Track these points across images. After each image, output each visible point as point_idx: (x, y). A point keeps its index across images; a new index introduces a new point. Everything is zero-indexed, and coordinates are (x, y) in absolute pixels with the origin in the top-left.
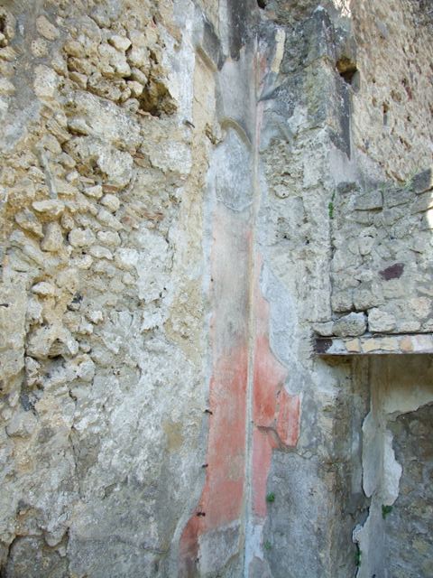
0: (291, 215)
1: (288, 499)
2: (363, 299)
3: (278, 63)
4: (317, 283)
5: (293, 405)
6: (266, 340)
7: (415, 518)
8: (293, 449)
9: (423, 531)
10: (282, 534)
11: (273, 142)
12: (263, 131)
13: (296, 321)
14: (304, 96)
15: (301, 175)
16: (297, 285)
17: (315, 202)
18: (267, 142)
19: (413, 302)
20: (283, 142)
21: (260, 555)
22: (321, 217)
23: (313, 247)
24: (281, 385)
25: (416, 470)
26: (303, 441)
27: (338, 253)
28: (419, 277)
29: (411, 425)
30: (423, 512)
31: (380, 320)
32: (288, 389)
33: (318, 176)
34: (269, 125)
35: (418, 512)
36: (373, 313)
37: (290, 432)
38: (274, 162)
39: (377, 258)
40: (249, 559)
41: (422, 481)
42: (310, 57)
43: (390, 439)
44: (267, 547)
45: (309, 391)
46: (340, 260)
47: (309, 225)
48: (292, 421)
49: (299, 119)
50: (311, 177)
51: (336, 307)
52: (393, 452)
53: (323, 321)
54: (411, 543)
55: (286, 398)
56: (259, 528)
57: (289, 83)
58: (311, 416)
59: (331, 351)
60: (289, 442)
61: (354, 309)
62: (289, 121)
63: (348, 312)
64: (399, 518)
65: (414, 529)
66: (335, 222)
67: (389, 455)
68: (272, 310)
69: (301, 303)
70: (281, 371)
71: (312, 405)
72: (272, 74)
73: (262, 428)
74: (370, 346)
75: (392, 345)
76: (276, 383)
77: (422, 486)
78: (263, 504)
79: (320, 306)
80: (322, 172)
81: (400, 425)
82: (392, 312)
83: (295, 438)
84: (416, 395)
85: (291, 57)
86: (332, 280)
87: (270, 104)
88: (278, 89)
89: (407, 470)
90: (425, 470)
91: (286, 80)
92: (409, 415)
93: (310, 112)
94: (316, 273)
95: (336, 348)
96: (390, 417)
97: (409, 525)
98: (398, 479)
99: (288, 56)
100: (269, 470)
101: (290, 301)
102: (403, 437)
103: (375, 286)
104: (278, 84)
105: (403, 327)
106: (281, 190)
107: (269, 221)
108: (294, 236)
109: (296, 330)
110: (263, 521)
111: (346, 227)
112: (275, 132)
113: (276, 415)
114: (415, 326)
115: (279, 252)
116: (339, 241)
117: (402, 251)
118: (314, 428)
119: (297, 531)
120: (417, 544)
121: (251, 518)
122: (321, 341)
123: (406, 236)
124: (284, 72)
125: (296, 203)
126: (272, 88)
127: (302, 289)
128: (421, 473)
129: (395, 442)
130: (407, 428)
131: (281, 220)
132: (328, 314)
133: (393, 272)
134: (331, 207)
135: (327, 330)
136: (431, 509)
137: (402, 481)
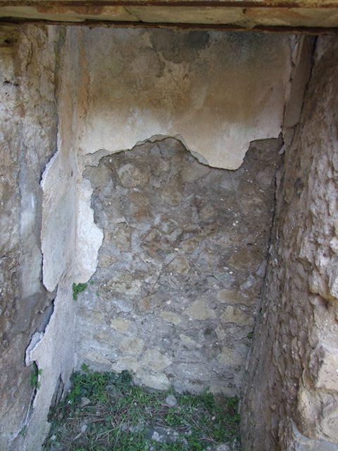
7: (116, 295)
9: (125, 309)
25: (123, 235)
29: (120, 172)
30: (128, 288)
35: (120, 289)
41: (130, 249)
43: (87, 193)
52: (91, 212)
54: (109, 323)
64: (95, 297)
65: (114, 307)
67: (85, 215)
77: (130, 256)
81: (105, 171)
84: (133, 124)
89: (110, 236)
90: (135, 235)
92: (120, 157)
96: (90, 160)
97: (108, 303)
98: (97, 250)
102: (107, 190)
120: (115, 324)
128: (129, 240)
129: (95, 197)
130: (114, 176)
136: (138, 283)
137: (101, 250)
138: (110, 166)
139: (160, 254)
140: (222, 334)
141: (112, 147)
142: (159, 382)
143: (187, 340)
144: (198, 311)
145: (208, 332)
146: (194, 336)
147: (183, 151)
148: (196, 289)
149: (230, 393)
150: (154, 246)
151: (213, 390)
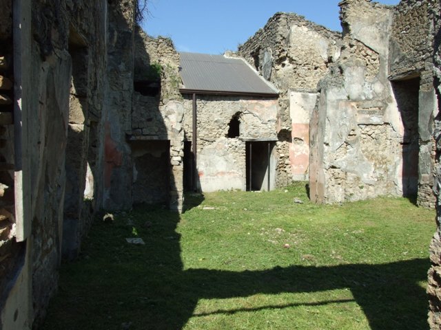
0: (118, 97)
1: (118, 180)
2: (141, 125)
3: (114, 43)
4: (127, 120)
5: (120, 154)
6: (110, 135)
8: (120, 167)
10: (116, 190)
11: (111, 70)
13: (120, 130)
14: (123, 59)
15: (122, 86)
16: (120, 120)
17: (127, 95)
18: (109, 70)
19: (154, 128)
20: (116, 72)
21: (108, 198)
22: (129, 100)
23: (125, 109)
24: (115, 149)
26: (123, 164)
27: (134, 113)
28: (156, 122)
31: (146, 131)
32: (118, 150)
33: (128, 87)
36: (144, 130)
37: (119, 162)
38: (111, 78)
39: (146, 116)
40: (104, 200)
42: (126, 47)
44: (111, 195)
45: (125, 150)
46: (134, 115)
47: (124, 102)
48: (119, 159)
49: (122, 67)
50: (126, 87)
51: (133, 127)
53: (129, 131)
55: (117, 152)
56: (108, 191)
58: (126, 157)
59: (131, 139)
60: (118, 165)
61: (138, 128)
62: (119, 66)
63: (136, 129)
66: (133, 103)
68: (112, 126)
69: (122, 125)
70: (115, 145)
71: (126, 154)
72: (112, 46)
73: (108, 162)
74: (143, 138)
75: (148, 138)
76: (113, 148)
78: (109, 183)
79: (128, 126)
82: (149, 130)
83: (121, 163)
86: (132, 120)
87: (111, 57)
88: (114, 52)
91: (117, 50)
93: (125, 65)
94: (127, 117)
95: (133, 138)
99: (118, 42)
100: (111, 173)
101: (118, 124)
103: (145, 123)
104: (114, 50)
105: (152, 133)
106: (114, 88)
107: (109, 97)
108: (119, 104)
109: (120, 133)
110: (109, 188)
111: (137, 105)
112: (113, 68)
113: (114, 157)
114: (155, 133)
115: (113, 108)
116: (134, 109)
117: (152, 115)
118: (127, 160)
119: (121, 188)
121: (105, 189)
122: (128, 136)
123: (154, 111)
124: (116, 47)
125: (120, 94)
126: (111, 51)
127: (122, 121)
131: (114, 98)
132: (130, 129)
133: (150, 120)
134: (132, 98)
135: (130, 133)
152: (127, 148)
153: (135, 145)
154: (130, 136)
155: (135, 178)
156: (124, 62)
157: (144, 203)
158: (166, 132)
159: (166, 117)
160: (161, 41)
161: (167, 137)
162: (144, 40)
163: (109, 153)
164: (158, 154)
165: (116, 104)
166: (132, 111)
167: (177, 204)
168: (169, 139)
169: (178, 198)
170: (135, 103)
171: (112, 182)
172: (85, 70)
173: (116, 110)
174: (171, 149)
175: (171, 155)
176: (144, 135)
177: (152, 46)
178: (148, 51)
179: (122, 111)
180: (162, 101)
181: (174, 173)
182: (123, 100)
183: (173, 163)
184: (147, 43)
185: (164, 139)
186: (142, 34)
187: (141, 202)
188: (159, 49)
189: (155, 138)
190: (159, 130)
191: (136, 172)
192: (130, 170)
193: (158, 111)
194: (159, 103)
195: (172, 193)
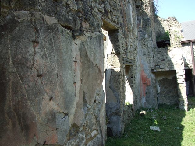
0: (146, 51)
1: (149, 93)
2: (159, 64)
3: (141, 26)
4: (151, 62)
5: (149, 79)
6: (143, 70)
7: (162, 94)
8: (150, 86)
10: (149, 98)
11: (141, 39)
12: (140, 37)
13: (148, 67)
14: (147, 32)
15: (147, 45)
16: (148, 62)
17: (150, 50)
19: (166, 64)
20: (143, 39)
22: (151, 52)
23: (150, 56)
25: (162, 87)
26: (151, 84)
27: (154, 58)
28: (167, 61)
31: (162, 66)
32: (148, 77)
33: (150, 45)
34: (140, 36)
35: (163, 93)
36: (161, 66)
37: (149, 83)
38: (142, 42)
39: (161, 58)
40: (143, 103)
42: (148, 26)
44: (146, 100)
45: (151, 77)
46: (155, 59)
48: (149, 82)
49: (146, 36)
50: (149, 46)
51: (155, 65)
52: (159, 86)
53: (153, 67)
55: (148, 79)
56: (145, 98)
57: (144, 29)
58: (152, 81)
59: (154, 71)
60: (149, 85)
61: (158, 65)
63: (157, 66)
64: (160, 95)
66: (154, 53)
68: (144, 66)
69: (149, 65)
70: (146, 75)
71: (152, 79)
72: (141, 27)
73: (144, 84)
74: (160, 70)
75: (163, 70)
76: (145, 77)
77: (163, 89)
78: (145, 94)
79: (152, 65)
80: (151, 45)
82: (163, 65)
83: (150, 84)
84: (162, 77)
85: (144, 25)
86: (154, 61)
87: (141, 33)
88: (142, 30)
91: (143, 29)
92: (161, 80)
93: (148, 35)
94: (151, 60)
95: (155, 71)
96: (158, 81)
99: (143, 25)
100: (146, 89)
101: (147, 64)
102: (160, 83)
103: (161, 62)
105: (165, 67)
106: (143, 47)
107: (142, 52)
108: (147, 55)
109: (148, 69)
110: (145, 97)
111: (156, 54)
112: (142, 37)
113: (146, 81)
114: (167, 67)
115: (144, 57)
116: (155, 56)
117: (164, 57)
118: (153, 82)
119: (151, 96)
120: (163, 97)
121: (143, 97)
122: (152, 70)
123: (165, 55)
124: (143, 27)
125: (147, 49)
126: (140, 30)
127: (149, 63)
131: (144, 52)
132: (153, 66)
133: (163, 60)
134: (153, 50)
135: (153, 68)
136: (164, 92)
137: (160, 89)
138: (160, 81)
139: (166, 89)
140: (174, 96)
141: (160, 79)
142: (169, 104)
143: (171, 98)
144: (171, 94)
145: (173, 96)
146: (171, 97)
147: (167, 79)
148: (170, 92)
149: (176, 103)
150: (166, 88)
151: (175, 103)
152: (153, 76)
153: (157, 74)
154: (154, 70)
155: (159, 91)
156: (147, 33)
157: (165, 104)
158: (173, 65)
159: (172, 57)
160: (169, 19)
161: (174, 68)
162: (161, 22)
163: (144, 79)
164: (170, 78)
165: (145, 55)
166: (154, 57)
167: (184, 105)
168: (175, 69)
169: (184, 102)
170: (155, 53)
171: (146, 93)
172: (118, 41)
173: (145, 58)
174: (177, 74)
175: (177, 78)
176: (161, 69)
177: (165, 23)
178: (163, 26)
179: (149, 58)
180: (169, 49)
181: (180, 88)
182: (148, 52)
183: (178, 82)
184: (162, 22)
185: (172, 69)
186: (159, 19)
187: (164, 103)
188: (169, 24)
189: (167, 69)
190: (169, 65)
191: (159, 88)
192: (155, 87)
193: (167, 55)
194: (168, 51)
195: (180, 99)
